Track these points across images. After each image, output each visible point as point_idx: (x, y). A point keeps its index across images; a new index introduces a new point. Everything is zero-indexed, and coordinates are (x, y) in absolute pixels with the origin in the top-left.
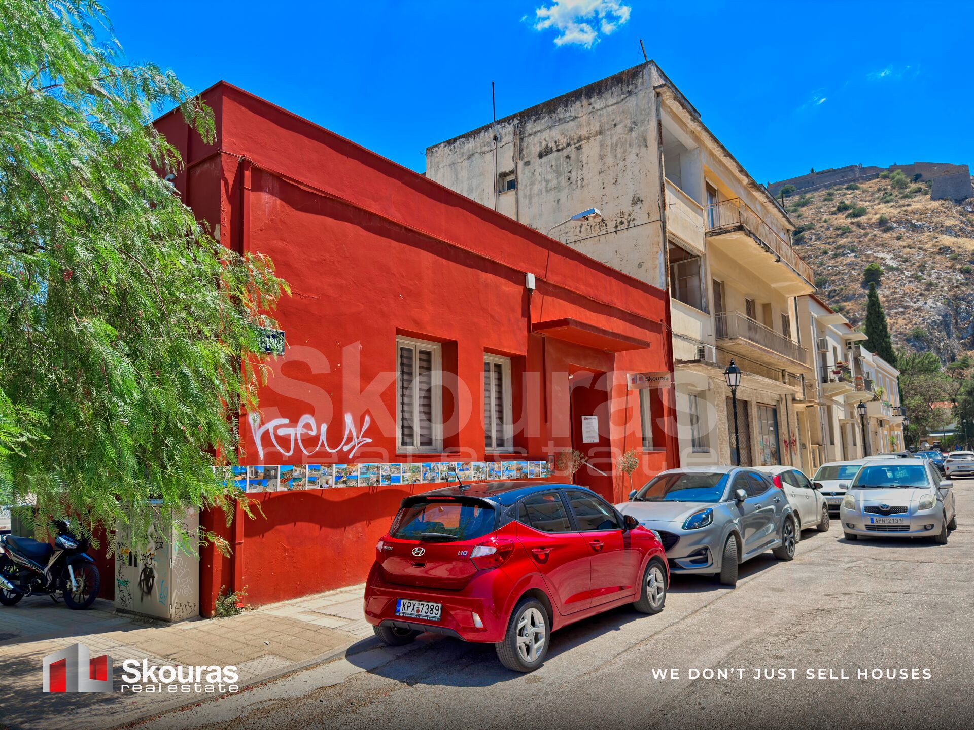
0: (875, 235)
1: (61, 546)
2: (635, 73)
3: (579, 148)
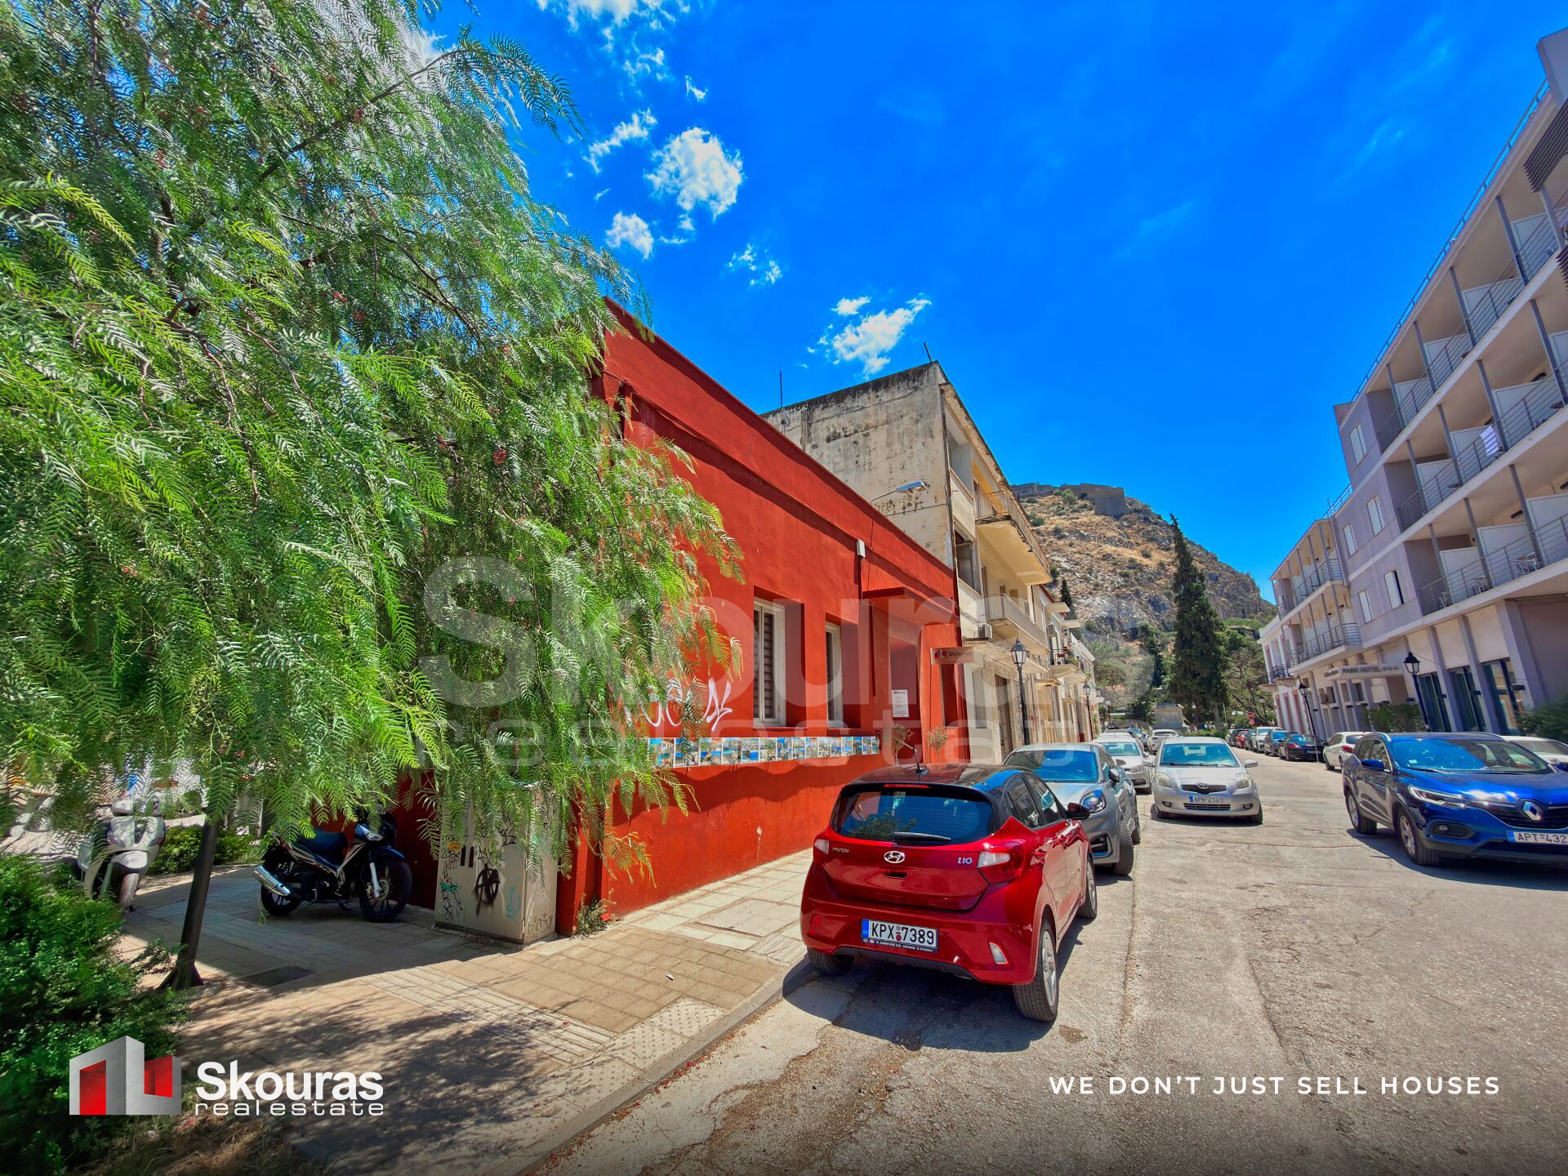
0: (1052, 542)
1: (363, 837)
2: (920, 372)
3: (866, 435)
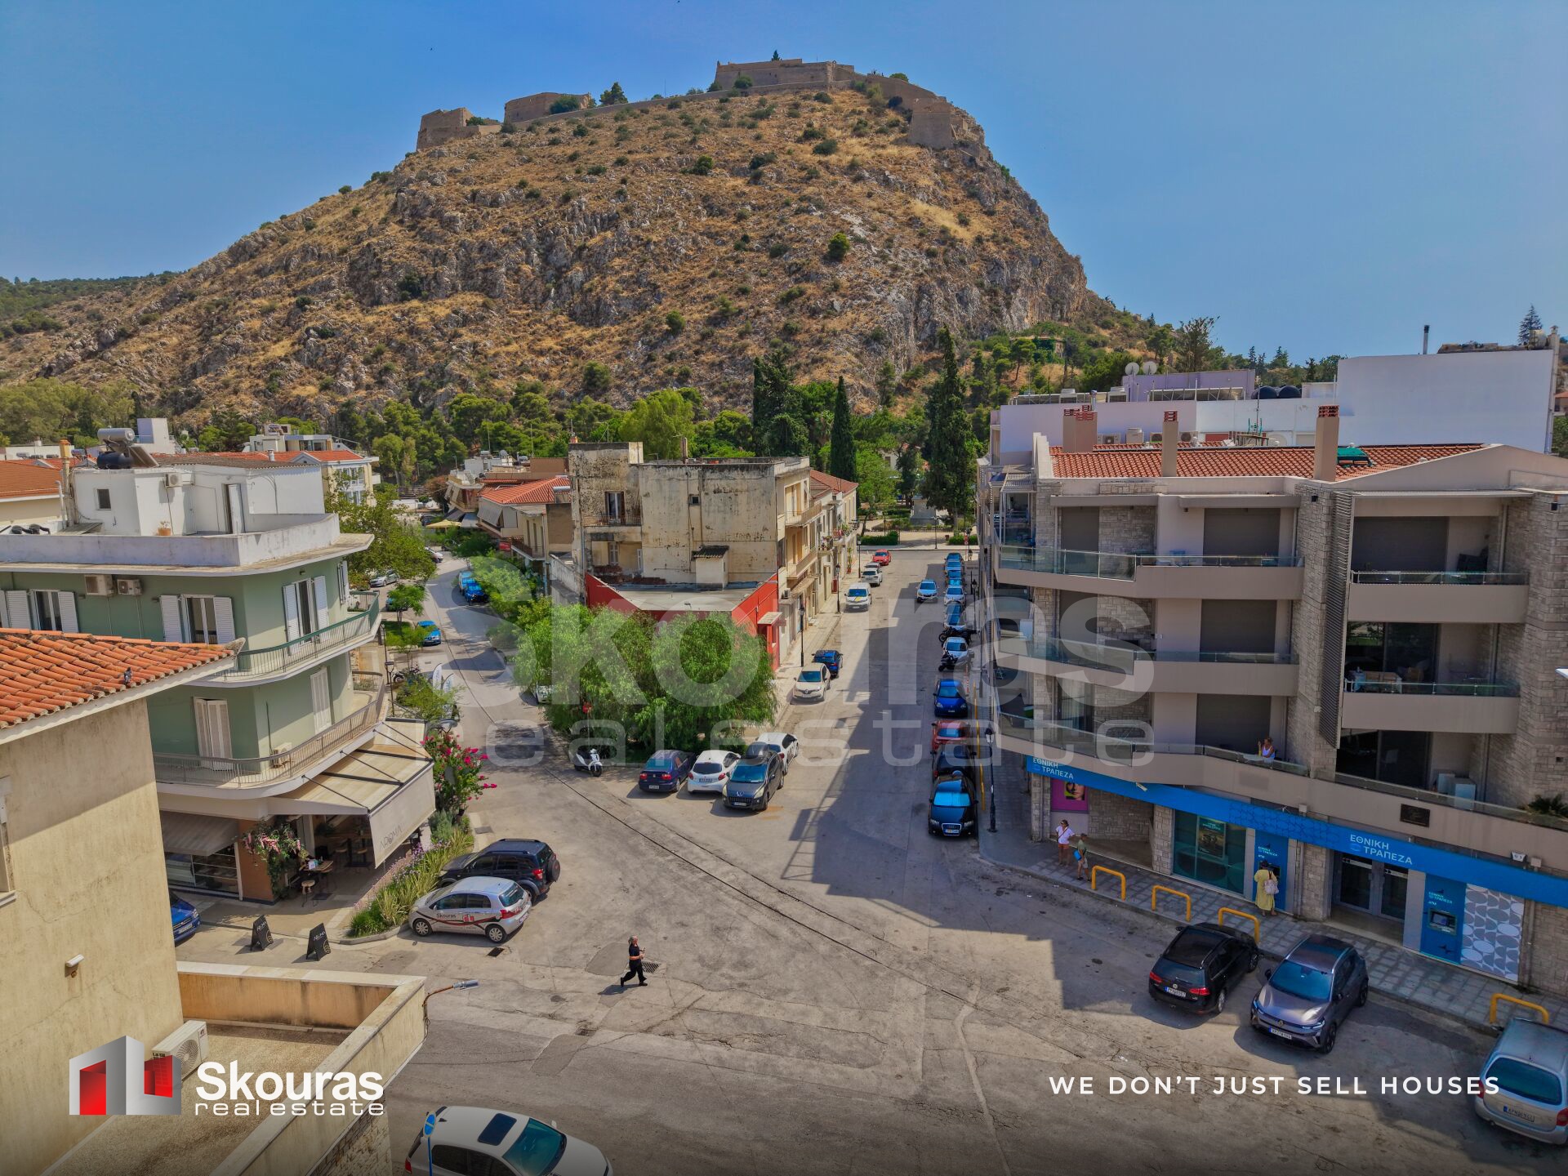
0: (844, 187)
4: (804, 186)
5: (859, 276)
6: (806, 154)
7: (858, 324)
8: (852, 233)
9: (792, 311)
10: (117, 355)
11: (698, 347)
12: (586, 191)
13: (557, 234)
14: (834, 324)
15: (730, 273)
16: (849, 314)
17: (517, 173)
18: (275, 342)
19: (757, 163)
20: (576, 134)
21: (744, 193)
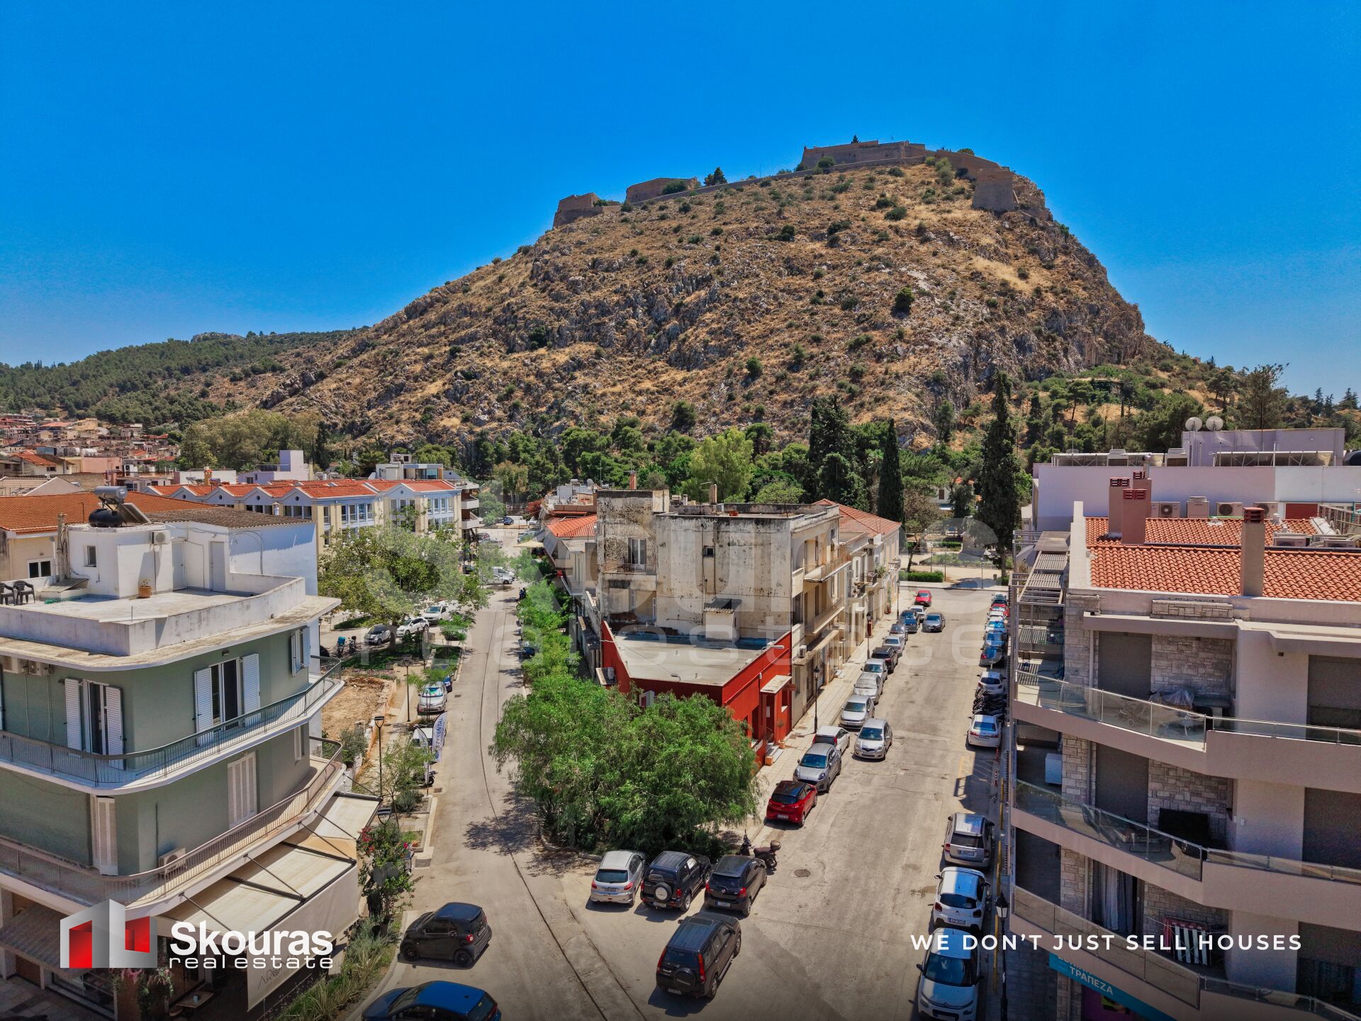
0: (912, 247)
4: (875, 247)
5: (922, 325)
6: (879, 220)
7: (920, 367)
8: (917, 287)
9: (859, 356)
10: (314, 392)
11: (772, 387)
12: (685, 257)
13: (659, 293)
14: (896, 367)
15: (806, 324)
16: (912, 358)
17: (630, 244)
18: (431, 382)
19: (833, 230)
20: (680, 210)
21: (821, 256)
